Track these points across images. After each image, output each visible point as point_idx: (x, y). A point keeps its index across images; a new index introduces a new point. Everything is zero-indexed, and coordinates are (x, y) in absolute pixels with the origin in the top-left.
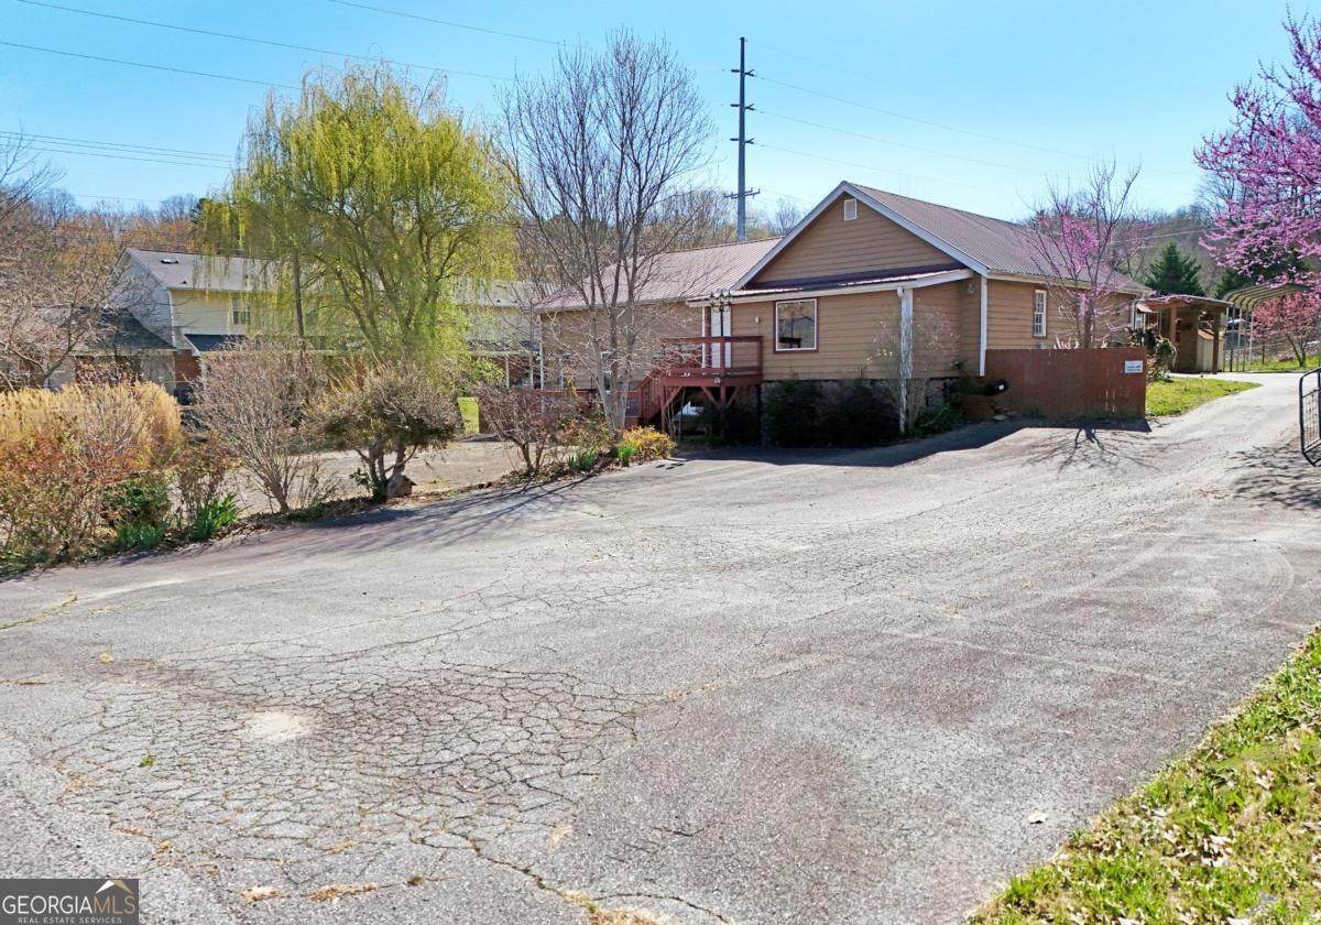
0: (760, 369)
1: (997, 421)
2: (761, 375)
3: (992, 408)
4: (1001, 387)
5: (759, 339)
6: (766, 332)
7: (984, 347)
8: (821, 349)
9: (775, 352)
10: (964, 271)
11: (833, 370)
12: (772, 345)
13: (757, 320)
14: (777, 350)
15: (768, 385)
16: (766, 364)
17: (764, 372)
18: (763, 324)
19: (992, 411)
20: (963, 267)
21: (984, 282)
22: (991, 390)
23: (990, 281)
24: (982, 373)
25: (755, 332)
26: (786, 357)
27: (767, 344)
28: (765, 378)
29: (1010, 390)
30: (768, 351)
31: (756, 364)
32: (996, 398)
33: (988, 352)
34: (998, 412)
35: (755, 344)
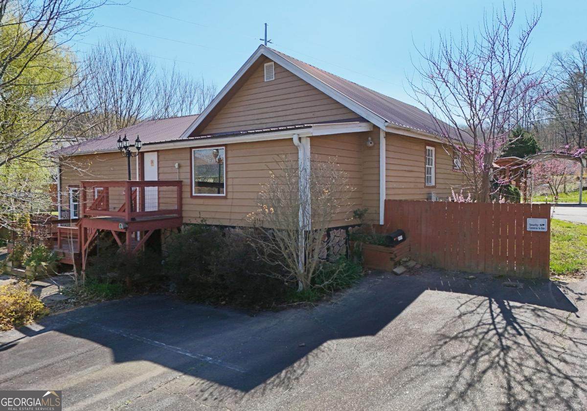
0: (180, 211)
1: (396, 274)
2: (181, 217)
3: (392, 259)
4: (400, 238)
5: (179, 184)
6: (184, 177)
7: (383, 197)
8: (229, 196)
9: (192, 196)
10: (364, 124)
11: (240, 217)
12: (189, 190)
13: (176, 165)
14: (194, 194)
15: (187, 227)
16: (185, 208)
17: (184, 214)
18: (181, 170)
19: (392, 263)
20: (362, 120)
21: (382, 135)
22: (391, 242)
23: (388, 134)
24: (382, 222)
25: (175, 178)
26: (201, 201)
27: (186, 189)
28: (184, 221)
29: (408, 240)
30: (186, 195)
31: (176, 207)
32: (395, 250)
33: (387, 202)
34: (398, 264)
35: (175, 188)
